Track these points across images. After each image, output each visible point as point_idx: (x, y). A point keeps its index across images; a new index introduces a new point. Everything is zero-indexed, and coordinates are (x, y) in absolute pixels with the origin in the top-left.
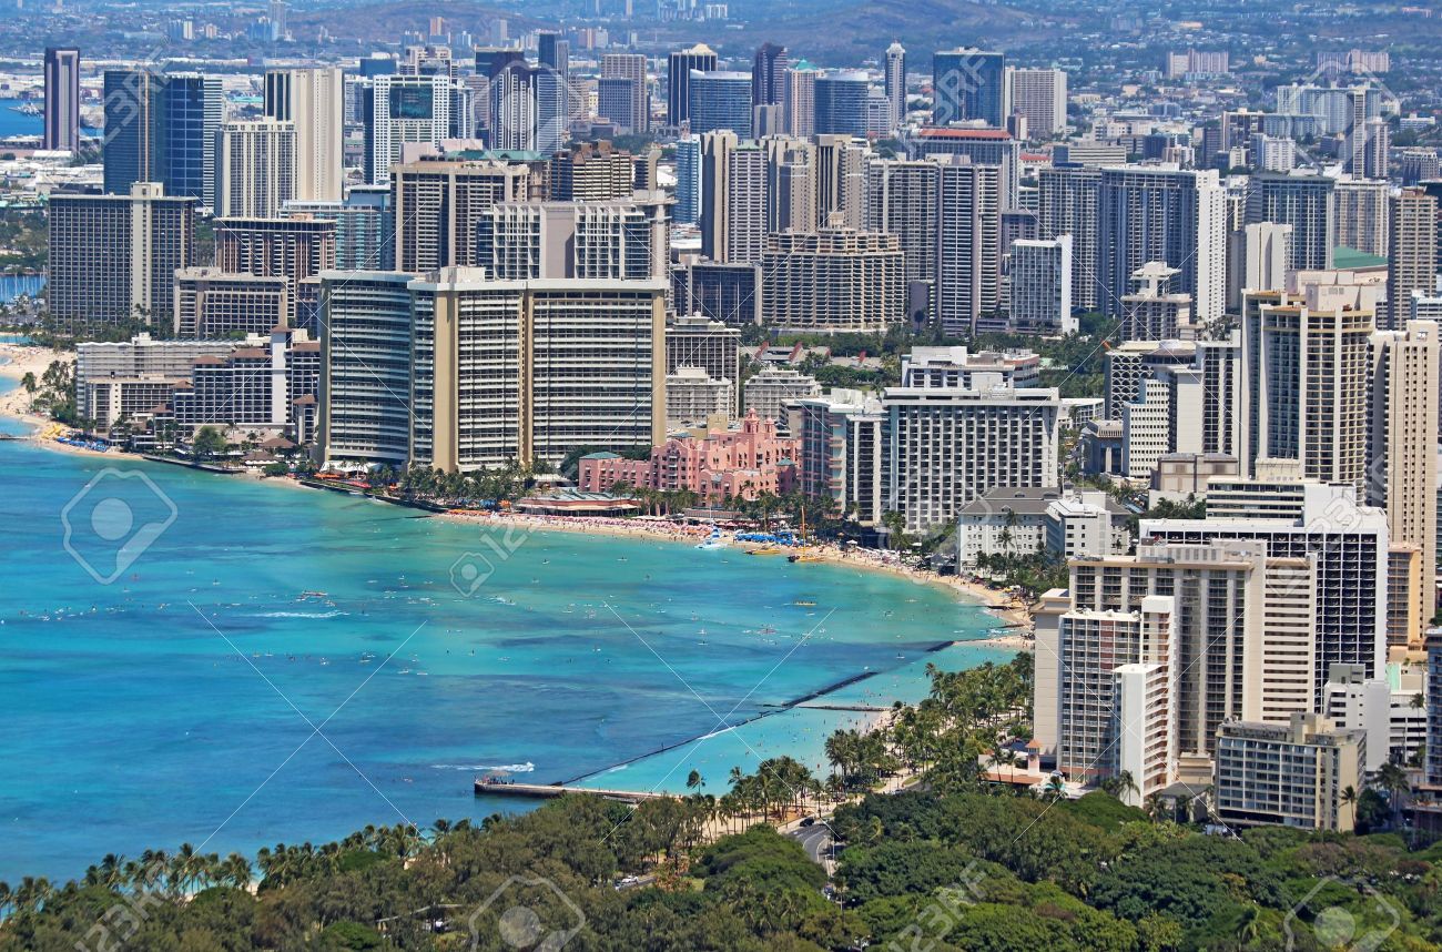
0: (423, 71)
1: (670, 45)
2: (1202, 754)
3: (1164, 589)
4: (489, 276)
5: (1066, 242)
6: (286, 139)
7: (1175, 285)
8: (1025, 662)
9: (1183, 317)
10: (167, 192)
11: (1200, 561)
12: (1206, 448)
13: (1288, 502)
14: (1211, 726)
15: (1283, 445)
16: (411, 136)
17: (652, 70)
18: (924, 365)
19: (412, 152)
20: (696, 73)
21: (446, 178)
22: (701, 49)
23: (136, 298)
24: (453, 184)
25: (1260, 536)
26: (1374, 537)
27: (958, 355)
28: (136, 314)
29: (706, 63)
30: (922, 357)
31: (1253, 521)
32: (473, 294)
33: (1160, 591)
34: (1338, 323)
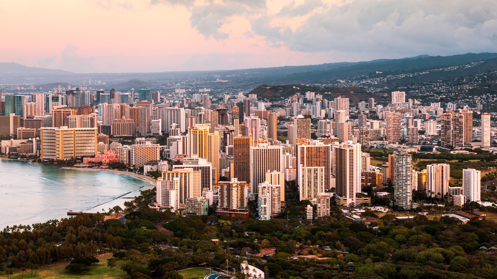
0: (57, 94)
1: (96, 89)
2: (183, 204)
3: (177, 176)
4: (68, 127)
5: (160, 120)
6: (35, 106)
7: (177, 127)
8: (155, 189)
9: (179, 132)
10: (16, 115)
11: (183, 172)
12: (183, 153)
13: (196, 162)
14: (185, 199)
15: (195, 153)
16: (55, 105)
17: (94, 93)
18: (138, 141)
19: (55, 107)
20: (101, 94)
21: (61, 111)
22: (102, 90)
23: (11, 133)
24: (62, 113)
25: (192, 167)
26: (209, 167)
27: (144, 139)
28: (11, 135)
29: (102, 92)
30: (138, 139)
31: (191, 165)
32: (66, 131)
33: (176, 177)
34: (203, 132)
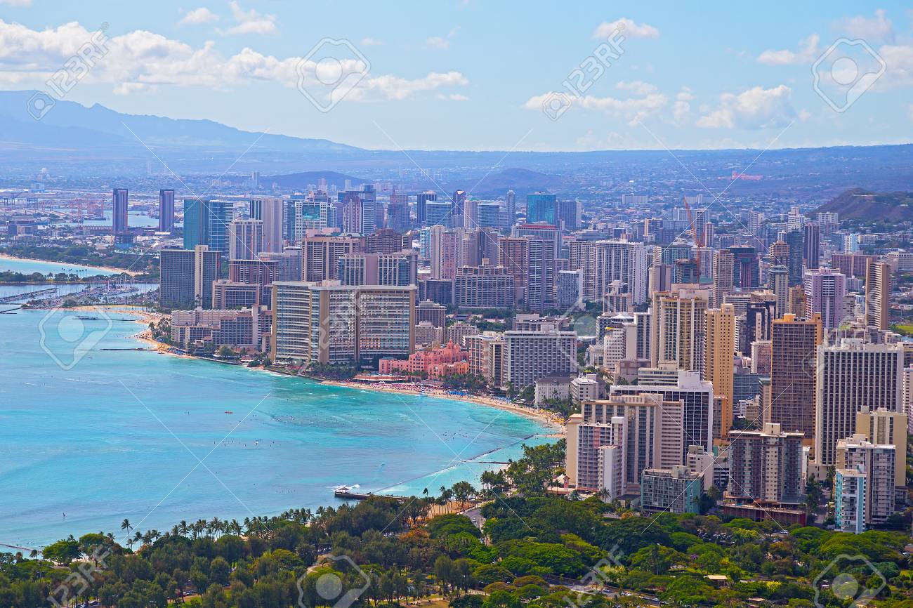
0: (316, 200)
1: (417, 191)
2: (636, 483)
3: (620, 413)
4: (342, 284)
5: (580, 271)
6: (259, 228)
7: (625, 289)
8: (562, 444)
9: (629, 302)
10: (209, 249)
11: (636, 402)
12: (638, 357)
13: (673, 380)
14: (640, 471)
15: (669, 356)
16: (311, 227)
17: (411, 201)
18: (521, 321)
19: (310, 233)
20: (428, 202)
21: (325, 243)
22: (430, 192)
23: (197, 292)
24: (328, 246)
25: (660, 392)
26: (707, 393)
27: (536, 316)
28: (196, 298)
29: (432, 198)
30: (521, 318)
31: (657, 387)
33: (619, 415)
34: (693, 305)
